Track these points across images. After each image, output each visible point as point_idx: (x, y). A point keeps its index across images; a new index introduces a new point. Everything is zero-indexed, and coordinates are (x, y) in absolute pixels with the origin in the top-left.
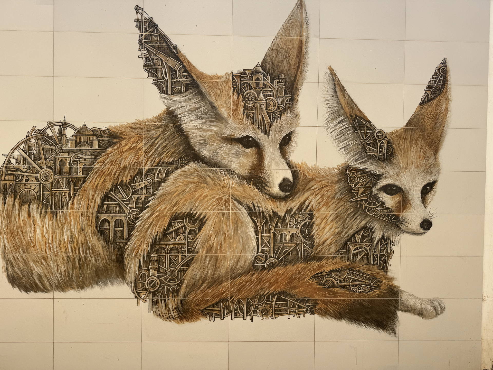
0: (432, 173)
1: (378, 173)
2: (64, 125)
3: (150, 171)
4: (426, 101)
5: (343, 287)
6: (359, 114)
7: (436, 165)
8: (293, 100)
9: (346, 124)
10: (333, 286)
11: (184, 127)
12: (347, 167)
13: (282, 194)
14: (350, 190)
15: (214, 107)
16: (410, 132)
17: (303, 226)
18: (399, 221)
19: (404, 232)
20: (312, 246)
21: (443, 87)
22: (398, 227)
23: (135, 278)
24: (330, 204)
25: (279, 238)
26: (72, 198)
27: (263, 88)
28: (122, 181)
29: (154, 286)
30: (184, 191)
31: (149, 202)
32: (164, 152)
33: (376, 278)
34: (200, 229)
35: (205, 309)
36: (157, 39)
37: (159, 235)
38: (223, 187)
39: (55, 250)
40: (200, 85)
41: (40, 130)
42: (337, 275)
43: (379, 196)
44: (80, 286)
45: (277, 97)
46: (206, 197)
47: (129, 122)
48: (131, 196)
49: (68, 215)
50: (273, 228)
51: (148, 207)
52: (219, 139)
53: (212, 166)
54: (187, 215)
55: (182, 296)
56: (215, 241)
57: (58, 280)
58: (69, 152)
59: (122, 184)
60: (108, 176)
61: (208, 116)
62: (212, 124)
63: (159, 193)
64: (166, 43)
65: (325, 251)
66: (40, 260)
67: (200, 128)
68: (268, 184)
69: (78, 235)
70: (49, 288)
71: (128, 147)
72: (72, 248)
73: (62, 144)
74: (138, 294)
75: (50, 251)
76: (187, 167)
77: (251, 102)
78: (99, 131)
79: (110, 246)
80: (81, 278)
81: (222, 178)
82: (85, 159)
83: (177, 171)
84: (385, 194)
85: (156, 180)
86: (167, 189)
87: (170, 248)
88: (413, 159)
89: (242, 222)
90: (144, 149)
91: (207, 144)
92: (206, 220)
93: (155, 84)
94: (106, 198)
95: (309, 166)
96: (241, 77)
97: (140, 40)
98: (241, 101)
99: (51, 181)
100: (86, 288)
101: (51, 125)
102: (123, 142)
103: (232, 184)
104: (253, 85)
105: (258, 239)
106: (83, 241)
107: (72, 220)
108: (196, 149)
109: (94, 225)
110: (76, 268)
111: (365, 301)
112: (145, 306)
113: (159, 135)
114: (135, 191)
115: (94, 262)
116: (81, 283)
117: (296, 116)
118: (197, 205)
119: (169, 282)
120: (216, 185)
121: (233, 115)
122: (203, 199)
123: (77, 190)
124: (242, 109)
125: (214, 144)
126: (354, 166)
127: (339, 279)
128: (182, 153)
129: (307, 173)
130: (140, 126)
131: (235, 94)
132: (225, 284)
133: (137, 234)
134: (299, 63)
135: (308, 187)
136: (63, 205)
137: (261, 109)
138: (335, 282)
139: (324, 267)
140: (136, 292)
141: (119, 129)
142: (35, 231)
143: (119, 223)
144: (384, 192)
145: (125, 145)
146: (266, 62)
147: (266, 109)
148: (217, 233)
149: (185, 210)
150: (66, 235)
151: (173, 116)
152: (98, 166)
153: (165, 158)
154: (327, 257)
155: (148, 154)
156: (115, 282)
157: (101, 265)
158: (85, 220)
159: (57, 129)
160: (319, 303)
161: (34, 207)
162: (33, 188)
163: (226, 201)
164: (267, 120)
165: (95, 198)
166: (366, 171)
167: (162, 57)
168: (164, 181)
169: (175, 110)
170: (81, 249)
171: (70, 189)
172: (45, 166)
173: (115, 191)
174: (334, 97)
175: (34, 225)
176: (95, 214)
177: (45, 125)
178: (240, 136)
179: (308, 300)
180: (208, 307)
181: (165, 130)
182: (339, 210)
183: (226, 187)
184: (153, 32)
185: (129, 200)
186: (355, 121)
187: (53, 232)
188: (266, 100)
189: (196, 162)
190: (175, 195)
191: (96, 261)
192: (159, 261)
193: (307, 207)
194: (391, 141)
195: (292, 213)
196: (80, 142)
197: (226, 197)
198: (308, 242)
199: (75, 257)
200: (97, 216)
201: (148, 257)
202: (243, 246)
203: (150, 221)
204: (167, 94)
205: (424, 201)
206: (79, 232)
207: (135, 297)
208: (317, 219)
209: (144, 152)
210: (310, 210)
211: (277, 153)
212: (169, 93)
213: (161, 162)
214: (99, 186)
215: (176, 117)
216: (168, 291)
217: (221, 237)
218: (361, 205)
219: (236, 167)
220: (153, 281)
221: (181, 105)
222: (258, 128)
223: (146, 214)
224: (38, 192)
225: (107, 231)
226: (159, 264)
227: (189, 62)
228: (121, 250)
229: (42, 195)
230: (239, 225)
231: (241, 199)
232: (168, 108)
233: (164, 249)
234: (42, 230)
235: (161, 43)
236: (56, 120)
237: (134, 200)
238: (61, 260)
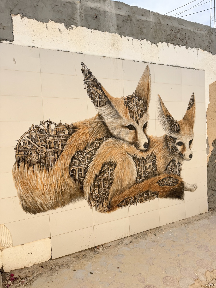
0: (192, 136)
1: (176, 138)
2: (49, 123)
3: (92, 143)
4: (189, 109)
5: (167, 185)
6: (169, 114)
7: (193, 133)
8: (146, 109)
9: (165, 119)
10: (164, 185)
11: (106, 122)
12: (166, 136)
13: (145, 149)
14: (167, 145)
15: (117, 112)
16: (184, 121)
17: (153, 162)
18: (183, 156)
19: (184, 160)
20: (156, 170)
21: (193, 103)
22: (182, 158)
23: (89, 196)
24: (161, 152)
25: (145, 168)
26: (56, 160)
27: (136, 104)
28: (80, 149)
29: (97, 198)
30: (107, 152)
31: (93, 158)
32: (98, 134)
33: (177, 179)
34: (114, 168)
35: (119, 204)
36: (92, 80)
37: (98, 173)
38: (123, 148)
39: (49, 189)
40: (111, 102)
41: (37, 126)
42: (165, 180)
43: (176, 147)
44: (62, 205)
45: (141, 107)
46: (116, 153)
47: (82, 120)
48: (85, 156)
49: (55, 169)
50: (142, 164)
51: (92, 161)
52: (120, 127)
53: (118, 139)
54: (109, 163)
55: (109, 200)
56: (121, 173)
57: (51, 204)
58: (53, 137)
59: (80, 151)
60: (73, 147)
61: (115, 116)
62: (117, 120)
63: (97, 153)
64: (96, 82)
65: (161, 171)
66: (41, 195)
67: (112, 122)
68: (139, 145)
69: (61, 179)
70: (47, 209)
71: (82, 133)
72: (57, 186)
73: (49, 133)
74: (91, 203)
75: (46, 189)
76: (108, 140)
77: (131, 110)
78: (68, 125)
79: (76, 182)
80: (63, 201)
81: (122, 144)
82: (62, 140)
83: (104, 143)
84: (178, 146)
85: (95, 148)
86: (100, 151)
87: (103, 179)
88: (186, 131)
89: (131, 163)
90: (89, 133)
91: (115, 129)
92: (117, 164)
93: (92, 102)
94: (73, 158)
95: (154, 136)
96: (127, 99)
97: (84, 80)
98: (128, 109)
99: (45, 153)
100: (65, 205)
101: (43, 123)
102: (79, 130)
103: (126, 146)
104: (132, 102)
105: (137, 169)
106: (63, 182)
107: (57, 172)
108: (111, 132)
109: (68, 172)
110: (60, 196)
111: (174, 189)
112: (94, 208)
113: (95, 126)
114: (86, 154)
115: (69, 191)
116: (63, 203)
117: (148, 115)
118: (113, 157)
119: (103, 194)
120: (120, 148)
121: (125, 116)
122: (115, 155)
123: (59, 156)
124: (128, 113)
125: (118, 129)
126: (168, 135)
127: (166, 182)
128: (105, 134)
129: (153, 139)
130: (87, 122)
131: (125, 106)
132: (126, 191)
133: (88, 174)
134: (148, 93)
135: (153, 145)
136: (52, 165)
137: (135, 113)
138: (164, 183)
139: (160, 178)
140: (90, 202)
141: (77, 124)
142: (37, 180)
143: (80, 170)
144: (178, 145)
145: (80, 131)
146: (136, 92)
147: (137, 113)
148: (121, 169)
149: (108, 160)
150: (54, 180)
151: (101, 117)
152: (68, 143)
153: (99, 137)
154: (161, 174)
155: (91, 136)
156: (80, 199)
157: (73, 192)
158: (63, 170)
159: (46, 125)
160: (159, 193)
161: (36, 167)
162: (35, 157)
163: (124, 154)
164: (138, 117)
165: (68, 159)
166: (172, 137)
167: (95, 89)
168: (98, 148)
169: (102, 114)
170: (62, 186)
171: (55, 156)
172: (41, 145)
173: (77, 154)
174: (161, 108)
175: (37, 177)
176: (68, 167)
177: (39, 123)
178: (128, 125)
179: (156, 192)
180: (120, 203)
181: (98, 124)
182: (164, 153)
183: (124, 148)
184: (90, 76)
185: (84, 159)
186: (167, 117)
187: (47, 179)
188: (137, 109)
189: (111, 138)
190: (104, 153)
191: (70, 190)
192: (99, 186)
193: (154, 153)
194: (179, 125)
195: (149, 157)
196: (59, 131)
197: (124, 153)
198: (155, 168)
199: (60, 190)
200: (69, 168)
201: (94, 184)
202: (132, 174)
203: (93, 167)
204: (98, 106)
205: (190, 147)
206: (61, 177)
207: (89, 205)
208: (157, 158)
209: (89, 135)
210: (155, 155)
211: (142, 131)
212: (99, 106)
213: (97, 139)
214: (70, 152)
215: (102, 117)
216: (103, 199)
217: (123, 171)
218: (171, 151)
219: (127, 139)
220: (97, 195)
221: (104, 112)
222: (135, 121)
223: (92, 164)
224: (37, 159)
225: (75, 175)
226: (99, 187)
227: (106, 92)
228: (82, 183)
229: (40, 161)
230: (130, 164)
231: (130, 153)
232: (99, 113)
233: (100, 180)
234: (41, 179)
235: (94, 82)
236: (45, 120)
237: (86, 158)
238: (52, 193)
